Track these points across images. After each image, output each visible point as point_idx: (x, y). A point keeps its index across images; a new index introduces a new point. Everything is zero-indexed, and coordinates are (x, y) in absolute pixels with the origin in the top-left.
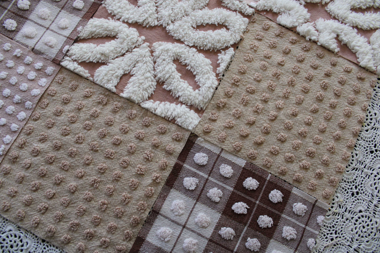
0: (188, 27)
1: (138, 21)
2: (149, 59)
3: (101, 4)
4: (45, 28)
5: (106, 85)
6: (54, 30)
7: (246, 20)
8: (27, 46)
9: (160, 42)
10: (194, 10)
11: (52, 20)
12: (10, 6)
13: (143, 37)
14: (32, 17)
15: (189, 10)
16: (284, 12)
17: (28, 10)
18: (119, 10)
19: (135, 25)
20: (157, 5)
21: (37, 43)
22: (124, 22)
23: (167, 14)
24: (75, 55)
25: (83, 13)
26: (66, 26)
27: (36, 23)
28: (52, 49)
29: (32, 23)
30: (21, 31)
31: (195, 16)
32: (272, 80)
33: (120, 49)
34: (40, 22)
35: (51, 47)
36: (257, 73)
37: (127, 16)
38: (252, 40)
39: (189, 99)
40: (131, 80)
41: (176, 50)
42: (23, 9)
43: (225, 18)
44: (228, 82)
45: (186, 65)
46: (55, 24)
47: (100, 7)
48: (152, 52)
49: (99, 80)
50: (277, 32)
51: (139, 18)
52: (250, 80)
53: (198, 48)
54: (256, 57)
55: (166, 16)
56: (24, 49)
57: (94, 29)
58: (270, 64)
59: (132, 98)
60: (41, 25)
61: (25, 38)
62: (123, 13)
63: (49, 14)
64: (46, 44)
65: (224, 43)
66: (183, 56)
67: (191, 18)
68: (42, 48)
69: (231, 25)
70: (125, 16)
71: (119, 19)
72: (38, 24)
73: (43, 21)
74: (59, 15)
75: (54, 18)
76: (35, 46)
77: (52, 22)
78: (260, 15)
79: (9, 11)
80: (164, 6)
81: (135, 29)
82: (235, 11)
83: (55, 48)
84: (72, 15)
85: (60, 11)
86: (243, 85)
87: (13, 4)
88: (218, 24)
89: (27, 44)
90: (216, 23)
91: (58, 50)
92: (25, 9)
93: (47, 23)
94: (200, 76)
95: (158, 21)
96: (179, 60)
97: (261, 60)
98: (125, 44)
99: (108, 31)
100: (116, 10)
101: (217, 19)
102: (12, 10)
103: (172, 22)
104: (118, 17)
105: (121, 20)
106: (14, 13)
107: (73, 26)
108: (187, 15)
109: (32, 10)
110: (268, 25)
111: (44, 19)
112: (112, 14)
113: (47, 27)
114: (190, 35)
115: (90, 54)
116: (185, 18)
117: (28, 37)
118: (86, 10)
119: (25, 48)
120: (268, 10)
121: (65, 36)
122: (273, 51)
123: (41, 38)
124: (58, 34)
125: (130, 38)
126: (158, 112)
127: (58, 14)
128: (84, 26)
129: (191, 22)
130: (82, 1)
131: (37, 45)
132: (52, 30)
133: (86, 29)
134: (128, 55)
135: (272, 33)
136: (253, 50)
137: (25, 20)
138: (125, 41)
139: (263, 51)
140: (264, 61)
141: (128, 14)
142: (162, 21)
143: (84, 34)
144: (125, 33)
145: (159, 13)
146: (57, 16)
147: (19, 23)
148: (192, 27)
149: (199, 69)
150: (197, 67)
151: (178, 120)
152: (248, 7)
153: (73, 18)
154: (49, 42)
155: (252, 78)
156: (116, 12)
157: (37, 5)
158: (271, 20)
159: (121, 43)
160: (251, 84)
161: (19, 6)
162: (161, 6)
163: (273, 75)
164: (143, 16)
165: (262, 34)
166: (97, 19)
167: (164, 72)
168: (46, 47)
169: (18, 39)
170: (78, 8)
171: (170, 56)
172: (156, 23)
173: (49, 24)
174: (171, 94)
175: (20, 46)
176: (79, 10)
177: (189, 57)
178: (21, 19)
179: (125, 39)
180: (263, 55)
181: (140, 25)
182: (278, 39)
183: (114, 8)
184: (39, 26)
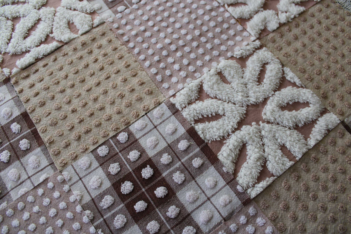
0: (257, 88)
1: (238, 120)
2: (275, 127)
3: (207, 143)
4: (206, 201)
5: (286, 167)
6: (213, 193)
7: (264, 48)
8: (219, 224)
9: (263, 113)
10: (243, 77)
11: (201, 192)
12: (168, 225)
13: (253, 123)
14: (189, 209)
15: (242, 81)
16: (266, 24)
17: (180, 211)
18: (221, 131)
19: (240, 124)
20: (227, 101)
21: (220, 213)
22: (233, 132)
23: (240, 97)
24: (248, 183)
25: (207, 162)
26: (214, 181)
27: (197, 208)
28: (233, 201)
29: (196, 212)
30: (200, 224)
31: (249, 79)
32: (314, 56)
33: (258, 144)
34: (198, 203)
35: (230, 202)
36: (307, 62)
37: (230, 127)
38: (280, 53)
39: (316, 113)
40: (288, 147)
41: (274, 104)
42: (177, 215)
43: (259, 60)
44: (308, 83)
45: (288, 104)
46: (207, 191)
47: (209, 145)
48: (268, 122)
49: (280, 171)
50: (279, 35)
51: (236, 118)
52: (311, 69)
53: (276, 89)
54: (294, 57)
55: (242, 99)
56: (221, 228)
57: (231, 158)
58: (302, 51)
59: (304, 152)
60: (202, 204)
61: (209, 224)
62: (225, 129)
63: (194, 192)
64: (226, 205)
65: (280, 70)
66: (280, 102)
67: (251, 82)
68: (228, 210)
69: (266, 59)
70: (229, 128)
71: (229, 135)
72: (200, 206)
73: (199, 200)
74: (199, 184)
75: (200, 189)
76: (222, 217)
77: (202, 193)
78: (262, 39)
79: (172, 228)
80: (232, 96)
81: (244, 127)
82: (254, 52)
83: (233, 198)
84: (205, 173)
85: (196, 181)
86: (313, 75)
87: (167, 222)
88: (262, 67)
89: (216, 224)
90: (261, 68)
91: (236, 197)
92: (178, 213)
93: (203, 198)
94: (301, 98)
95: (243, 107)
96: (282, 107)
97: (298, 55)
98: (256, 139)
99: (237, 148)
100: (219, 133)
101: (257, 66)
102: (172, 225)
103: (248, 97)
104: (226, 135)
105: (230, 133)
106: (177, 225)
107: (217, 175)
108: (246, 84)
109: (182, 207)
110: (272, 38)
111: (198, 198)
112: (222, 138)
113: (206, 198)
114: (265, 90)
115: (254, 170)
116: (249, 86)
117: (210, 220)
118: (205, 158)
119: (220, 226)
120: (261, 32)
121: (225, 186)
122: (292, 45)
123: (216, 209)
124: (219, 191)
125: (252, 133)
126: (319, 138)
127: (197, 184)
128: (223, 166)
129: (254, 84)
130: (196, 158)
131: (223, 215)
132: (213, 196)
133: (227, 165)
134: (265, 140)
135: (278, 39)
136: (288, 56)
137: (189, 217)
138: (253, 137)
139: (291, 51)
140: (299, 53)
141: (228, 126)
142: (244, 103)
143: (231, 169)
144: (246, 135)
145: (236, 103)
146: (199, 186)
147: (190, 224)
148: (257, 85)
149: (295, 96)
150: (293, 97)
151: (330, 127)
152: (254, 43)
153: (208, 173)
154: (226, 201)
155: (310, 67)
156: (222, 134)
157: (178, 200)
158: (268, 35)
159: (253, 141)
160: (314, 70)
161: (173, 217)
162: (230, 98)
163: (311, 54)
164: (235, 115)
165: (277, 44)
166: (220, 152)
167: (290, 121)
168: (229, 207)
169: (207, 231)
170: (201, 164)
171: (278, 111)
172: (245, 108)
173: (205, 196)
174: (307, 124)
175: (216, 231)
176: (202, 165)
177: (283, 98)
178: (187, 220)
179: (251, 137)
180: (294, 53)
181: (241, 121)
182: (284, 37)
183: (218, 134)
184: (203, 206)
